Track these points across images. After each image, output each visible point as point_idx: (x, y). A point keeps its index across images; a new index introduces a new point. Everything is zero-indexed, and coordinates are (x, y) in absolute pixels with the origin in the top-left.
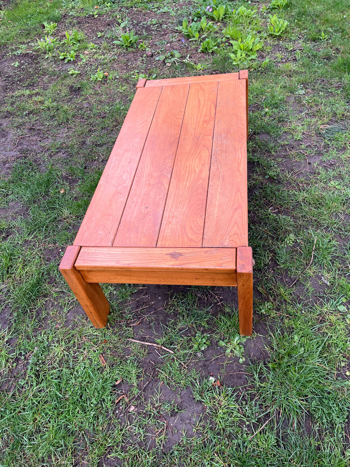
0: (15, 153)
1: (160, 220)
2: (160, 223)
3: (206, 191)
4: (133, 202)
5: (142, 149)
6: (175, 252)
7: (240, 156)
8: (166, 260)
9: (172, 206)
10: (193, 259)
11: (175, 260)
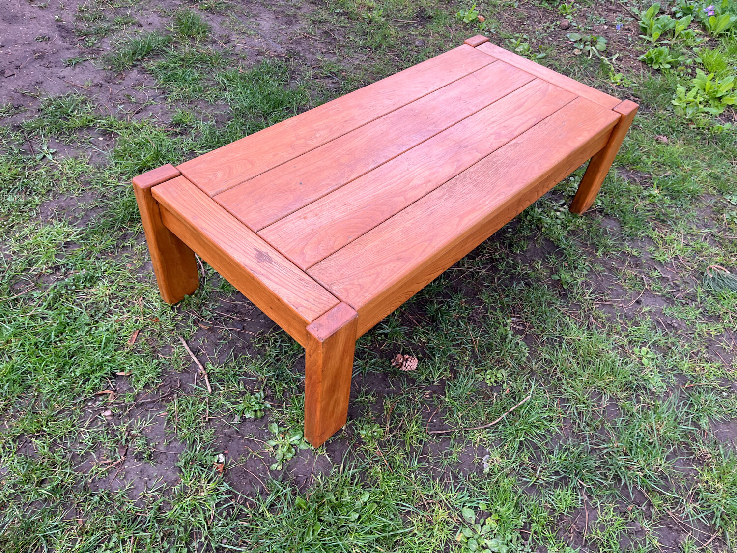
0: (281, 50)
1: (298, 207)
2: (294, 210)
3: (392, 214)
4: (295, 167)
5: (379, 115)
6: (267, 253)
7: (487, 202)
8: (245, 254)
9: (331, 202)
10: (276, 275)
11: (256, 261)
